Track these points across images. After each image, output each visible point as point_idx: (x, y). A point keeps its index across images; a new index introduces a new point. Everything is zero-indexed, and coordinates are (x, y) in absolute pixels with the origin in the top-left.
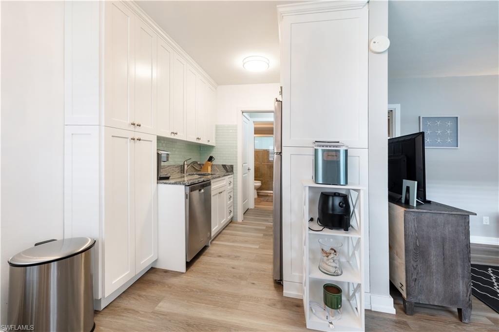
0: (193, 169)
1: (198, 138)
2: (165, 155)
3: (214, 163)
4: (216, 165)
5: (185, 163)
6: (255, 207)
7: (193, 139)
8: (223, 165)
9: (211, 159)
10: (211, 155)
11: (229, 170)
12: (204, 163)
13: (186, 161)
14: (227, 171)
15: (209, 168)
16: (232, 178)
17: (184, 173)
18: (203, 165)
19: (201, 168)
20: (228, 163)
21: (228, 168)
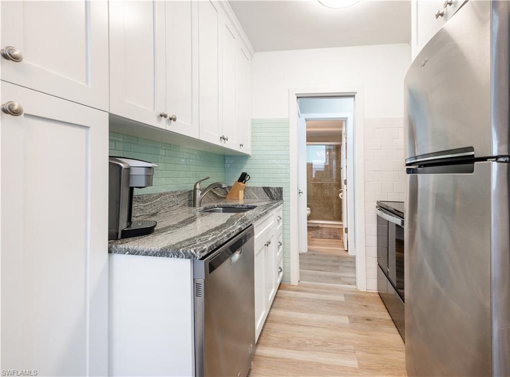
0: (212, 197)
1: (223, 138)
2: (142, 172)
3: (249, 184)
4: (253, 188)
5: (198, 186)
6: (309, 250)
7: (213, 139)
8: (264, 188)
9: (243, 178)
10: (244, 171)
11: (275, 195)
12: (232, 184)
13: (200, 182)
14: (272, 198)
15: (241, 193)
16: (281, 211)
17: (194, 206)
18: (230, 188)
19: (227, 193)
20: (273, 184)
21: (273, 192)
